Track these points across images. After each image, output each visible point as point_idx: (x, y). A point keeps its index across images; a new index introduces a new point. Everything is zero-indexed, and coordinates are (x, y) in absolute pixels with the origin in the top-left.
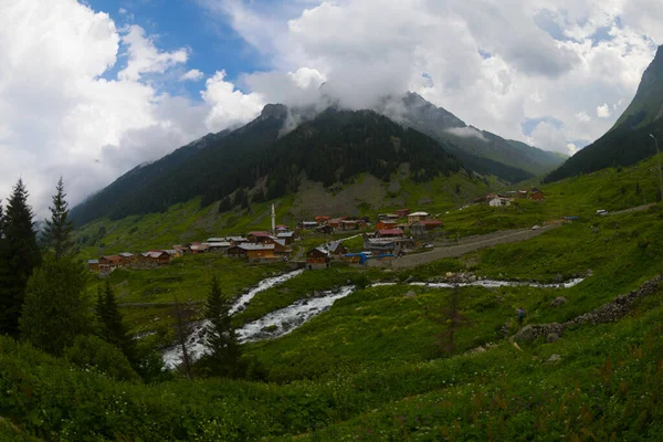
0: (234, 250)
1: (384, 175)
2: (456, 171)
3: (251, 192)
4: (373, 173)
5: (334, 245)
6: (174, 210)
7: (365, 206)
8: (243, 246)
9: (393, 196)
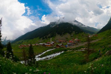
0: (44, 45)
1: (70, 33)
2: (82, 32)
3: (48, 36)
4: (68, 33)
5: (61, 44)
6: (35, 39)
7: (67, 38)
8: (45, 44)
9: (72, 37)
